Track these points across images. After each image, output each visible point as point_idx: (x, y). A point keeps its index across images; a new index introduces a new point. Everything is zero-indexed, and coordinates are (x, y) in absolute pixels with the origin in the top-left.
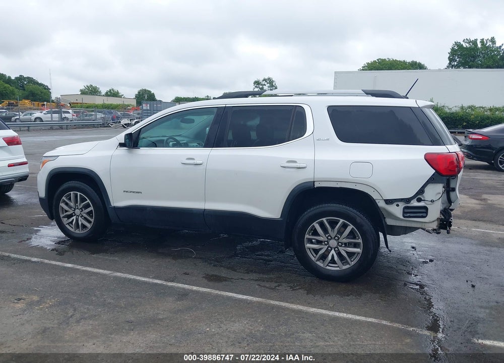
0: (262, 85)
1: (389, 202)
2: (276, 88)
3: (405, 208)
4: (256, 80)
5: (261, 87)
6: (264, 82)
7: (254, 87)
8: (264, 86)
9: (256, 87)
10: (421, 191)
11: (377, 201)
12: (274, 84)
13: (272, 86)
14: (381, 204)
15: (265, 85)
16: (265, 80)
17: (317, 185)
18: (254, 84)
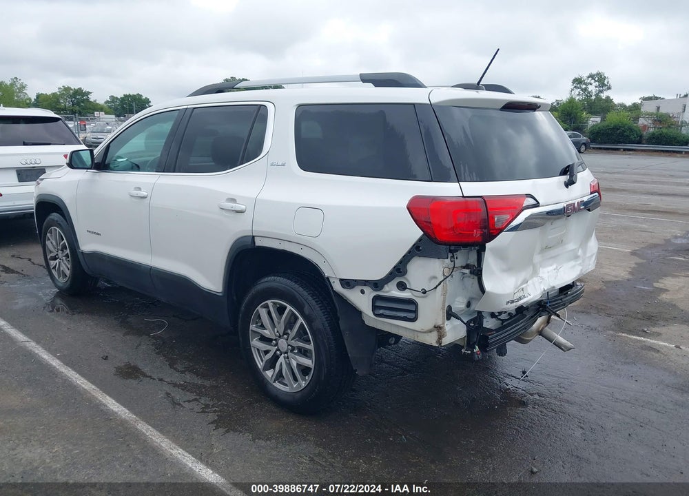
0: (585, 84)
1: (347, 283)
2: (609, 88)
3: (375, 299)
4: (577, 76)
5: (584, 86)
6: (590, 79)
7: (572, 87)
8: (589, 86)
9: (575, 87)
10: (400, 270)
11: (331, 280)
12: (606, 82)
13: (604, 85)
14: (337, 287)
15: (591, 84)
16: (591, 76)
17: (258, 243)
18: (573, 83)
